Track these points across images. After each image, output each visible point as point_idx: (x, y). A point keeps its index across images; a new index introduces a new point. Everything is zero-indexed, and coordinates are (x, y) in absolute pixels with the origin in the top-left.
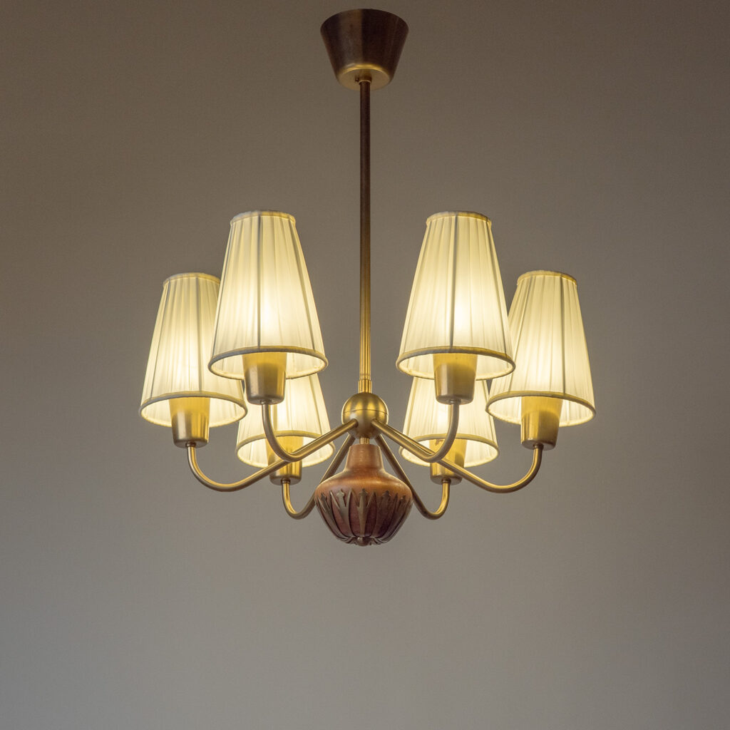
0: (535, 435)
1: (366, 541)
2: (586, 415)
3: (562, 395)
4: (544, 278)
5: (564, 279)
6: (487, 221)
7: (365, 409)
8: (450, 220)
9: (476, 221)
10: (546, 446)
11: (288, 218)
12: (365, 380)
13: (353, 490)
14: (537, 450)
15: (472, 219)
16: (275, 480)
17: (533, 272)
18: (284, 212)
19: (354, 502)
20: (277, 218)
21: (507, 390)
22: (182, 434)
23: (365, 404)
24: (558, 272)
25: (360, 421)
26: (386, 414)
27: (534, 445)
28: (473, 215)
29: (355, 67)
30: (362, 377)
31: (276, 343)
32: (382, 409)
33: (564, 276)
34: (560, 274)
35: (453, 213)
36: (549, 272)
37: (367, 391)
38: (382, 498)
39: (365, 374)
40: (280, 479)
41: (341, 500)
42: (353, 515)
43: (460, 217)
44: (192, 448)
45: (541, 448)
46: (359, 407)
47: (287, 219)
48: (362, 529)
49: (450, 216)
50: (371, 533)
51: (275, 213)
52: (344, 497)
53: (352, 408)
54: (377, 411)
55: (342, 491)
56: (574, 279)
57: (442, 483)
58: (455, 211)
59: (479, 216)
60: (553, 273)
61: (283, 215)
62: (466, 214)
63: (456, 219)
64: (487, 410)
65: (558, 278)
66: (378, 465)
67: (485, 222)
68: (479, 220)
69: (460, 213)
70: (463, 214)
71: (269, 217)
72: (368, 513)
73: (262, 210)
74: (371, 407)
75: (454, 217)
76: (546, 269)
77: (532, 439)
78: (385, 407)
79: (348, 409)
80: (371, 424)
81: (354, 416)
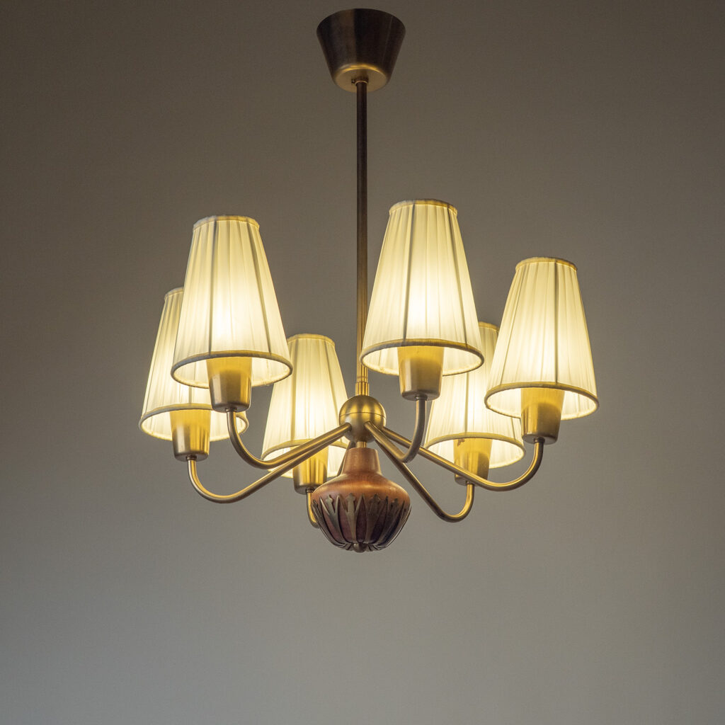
0: (534, 428)
1: (362, 548)
2: (588, 407)
3: (554, 384)
4: (538, 265)
5: (559, 265)
6: (448, 207)
7: (360, 412)
8: (408, 209)
9: (435, 209)
10: (547, 439)
11: (247, 221)
12: (362, 382)
13: (341, 496)
14: (538, 444)
15: (431, 206)
16: (301, 489)
17: (527, 260)
18: (242, 215)
19: (342, 507)
20: (233, 222)
21: (499, 384)
22: (181, 448)
23: (360, 406)
24: (552, 258)
25: (355, 425)
26: (382, 416)
27: (535, 440)
28: (431, 202)
29: (351, 68)
30: (359, 380)
31: (229, 347)
32: (377, 411)
33: (559, 261)
34: (554, 260)
35: (410, 202)
36: (543, 259)
37: (363, 393)
38: (370, 502)
39: (362, 377)
40: (305, 488)
41: (331, 506)
42: (343, 521)
43: (417, 206)
44: (192, 461)
45: (542, 442)
46: (354, 410)
47: (246, 223)
48: (354, 535)
49: (407, 205)
50: (364, 538)
51: (231, 217)
52: (332, 503)
53: (346, 412)
54: (372, 414)
55: (330, 496)
56: (571, 263)
57: (466, 485)
58: (412, 200)
59: (439, 203)
60: (547, 259)
61: (240, 218)
62: (423, 202)
63: (414, 207)
64: (488, 407)
65: (552, 263)
66: (373, 468)
67: (445, 208)
68: (438, 207)
69: (418, 202)
70: (420, 202)
71: (225, 221)
72: (359, 518)
73: (218, 215)
74: (366, 409)
75: (411, 206)
76: (539, 256)
77: (531, 433)
78: (381, 409)
79: (343, 412)
80: (364, 427)
81: (348, 420)
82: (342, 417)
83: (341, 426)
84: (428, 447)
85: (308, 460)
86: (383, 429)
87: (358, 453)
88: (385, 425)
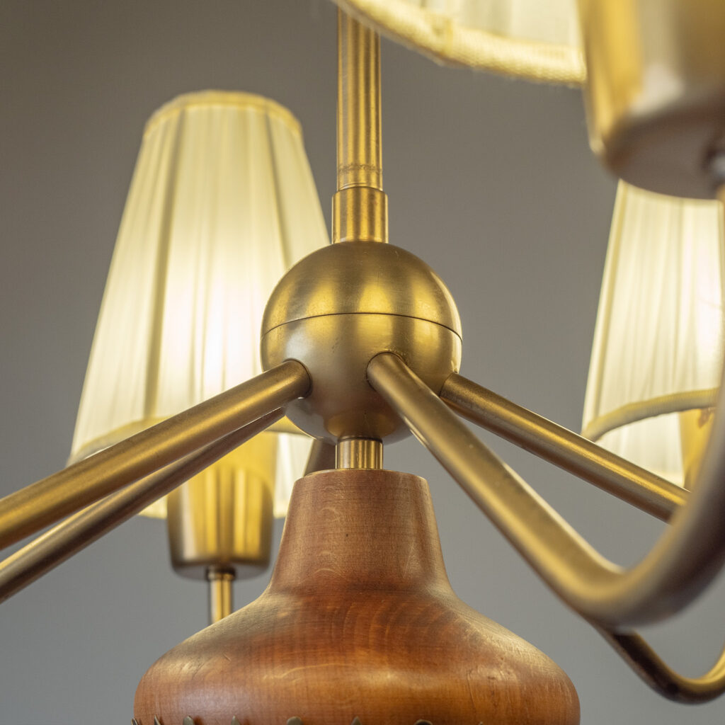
7: (347, 313)
12: (356, 189)
23: (350, 286)
25: (326, 368)
26: (446, 327)
30: (344, 180)
32: (424, 306)
37: (364, 234)
39: (356, 167)
40: (202, 567)
46: (323, 301)
53: (289, 314)
54: (403, 320)
66: (412, 566)
74: (375, 300)
78: (440, 299)
79: (279, 315)
80: (367, 376)
81: (299, 348)
82: (274, 336)
83: (271, 374)
84: (598, 436)
85: (209, 473)
86: (449, 383)
87: (340, 495)
88: (457, 364)
